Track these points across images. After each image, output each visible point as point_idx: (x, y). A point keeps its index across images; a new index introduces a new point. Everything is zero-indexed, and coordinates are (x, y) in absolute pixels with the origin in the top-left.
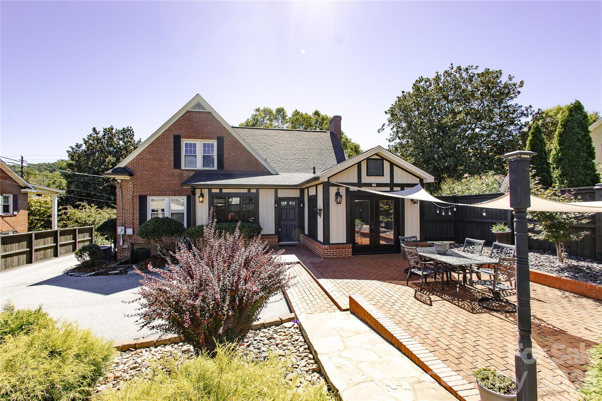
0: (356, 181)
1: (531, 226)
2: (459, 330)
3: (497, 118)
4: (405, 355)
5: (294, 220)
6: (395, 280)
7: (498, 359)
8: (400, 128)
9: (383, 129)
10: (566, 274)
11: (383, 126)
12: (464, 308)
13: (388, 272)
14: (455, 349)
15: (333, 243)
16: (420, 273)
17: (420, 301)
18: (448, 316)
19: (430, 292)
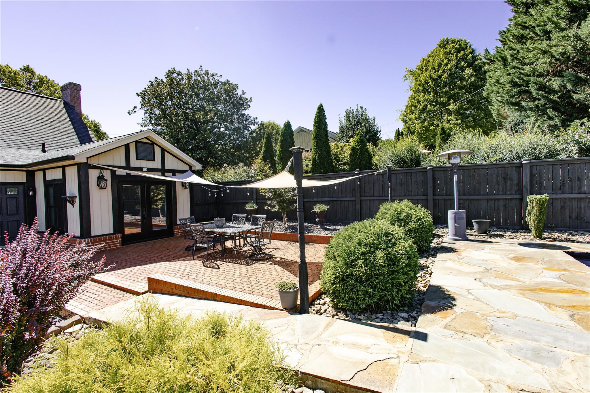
0: (124, 164)
1: (269, 202)
2: (245, 278)
3: (236, 123)
4: (221, 302)
5: (17, 214)
6: (180, 258)
7: (272, 285)
8: (153, 114)
9: (135, 112)
10: (289, 231)
11: (135, 108)
12: (242, 264)
13: (170, 253)
14: (248, 289)
15: (96, 234)
16: (206, 246)
17: (209, 267)
18: (234, 271)
19: (214, 260)
